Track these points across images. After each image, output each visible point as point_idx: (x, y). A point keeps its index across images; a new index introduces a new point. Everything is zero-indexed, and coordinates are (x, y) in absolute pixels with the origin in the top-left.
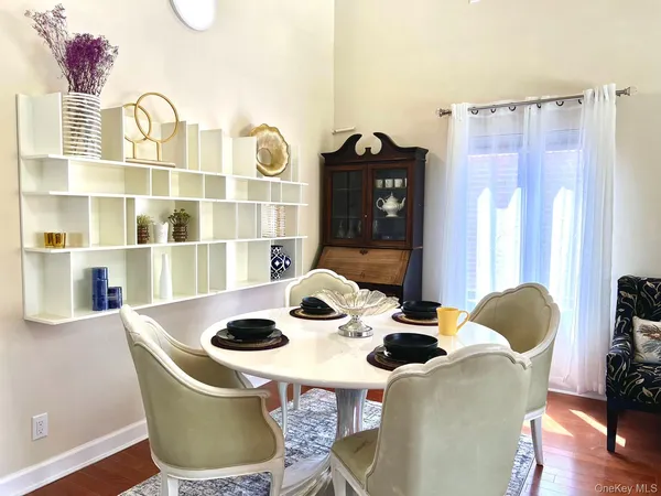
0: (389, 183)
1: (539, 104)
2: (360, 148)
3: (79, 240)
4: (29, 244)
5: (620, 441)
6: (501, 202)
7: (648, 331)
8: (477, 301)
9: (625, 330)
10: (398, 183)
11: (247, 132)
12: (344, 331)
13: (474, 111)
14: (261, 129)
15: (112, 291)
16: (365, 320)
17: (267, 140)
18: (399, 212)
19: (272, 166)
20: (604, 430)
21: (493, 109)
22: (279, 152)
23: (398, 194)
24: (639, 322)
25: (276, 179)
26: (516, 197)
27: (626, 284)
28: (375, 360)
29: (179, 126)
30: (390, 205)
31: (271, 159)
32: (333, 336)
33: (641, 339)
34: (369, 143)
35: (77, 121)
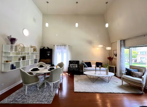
0: (48, 52)
1: (63, 46)
2: (45, 48)
3: (11, 61)
4: (3, 62)
5: (69, 75)
6: (59, 54)
7: (71, 65)
8: (57, 64)
9: (69, 65)
10: (49, 52)
11: (32, 47)
12: (45, 68)
13: (57, 46)
14: (34, 47)
15: (15, 67)
16: (47, 67)
17: (34, 48)
18: (49, 55)
19: (35, 51)
20: (68, 74)
21: (59, 46)
22: (36, 49)
23: (49, 53)
24: (70, 64)
25: (35, 52)
26: (61, 54)
27: (70, 61)
28: (49, 70)
29: (24, 47)
30: (48, 54)
31: (35, 50)
32: (44, 69)
33: (71, 66)
34: (46, 48)
35: (12, 48)
